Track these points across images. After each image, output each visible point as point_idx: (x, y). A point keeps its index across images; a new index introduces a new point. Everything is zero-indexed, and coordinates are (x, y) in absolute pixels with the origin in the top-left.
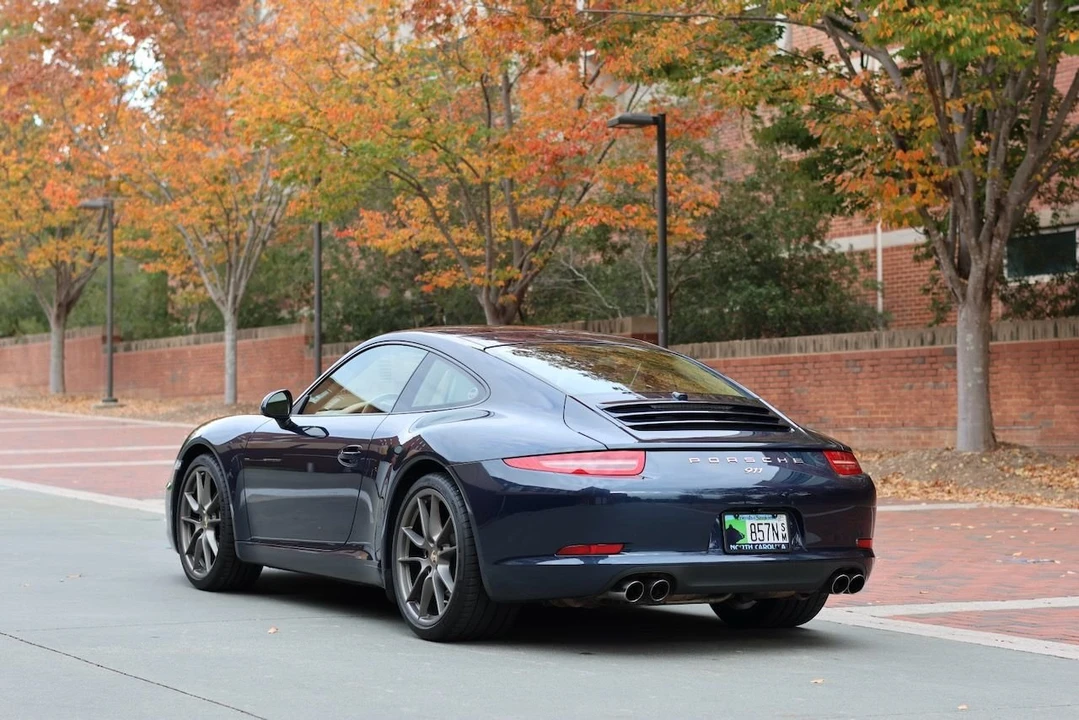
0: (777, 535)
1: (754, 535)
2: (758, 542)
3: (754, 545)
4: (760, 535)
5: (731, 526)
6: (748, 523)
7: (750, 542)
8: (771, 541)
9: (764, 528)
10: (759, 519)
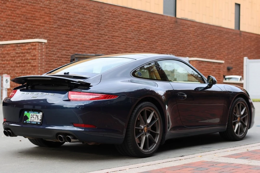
0: (38, 119)
1: (31, 118)
2: (32, 121)
3: (31, 122)
4: (33, 118)
5: (26, 115)
6: (31, 114)
7: (30, 121)
8: (36, 121)
9: (35, 116)
10: (34, 113)
